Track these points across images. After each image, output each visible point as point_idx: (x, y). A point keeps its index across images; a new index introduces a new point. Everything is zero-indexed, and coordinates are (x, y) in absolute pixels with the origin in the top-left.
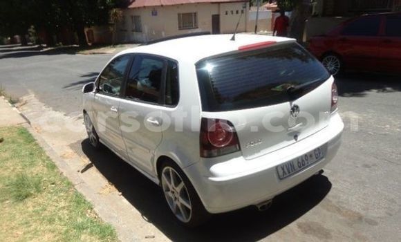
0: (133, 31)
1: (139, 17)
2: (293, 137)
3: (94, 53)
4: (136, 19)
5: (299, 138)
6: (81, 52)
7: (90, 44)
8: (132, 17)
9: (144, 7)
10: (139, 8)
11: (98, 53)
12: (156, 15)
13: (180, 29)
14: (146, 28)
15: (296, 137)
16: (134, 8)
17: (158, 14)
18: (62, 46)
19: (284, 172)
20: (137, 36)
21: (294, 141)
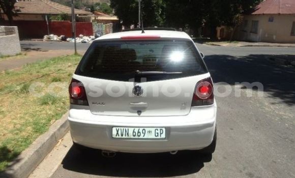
0: (251, 32)
1: (258, 21)
2: (136, 111)
3: (213, 45)
4: (256, 23)
5: (142, 114)
6: (206, 43)
7: (219, 38)
8: (253, 21)
9: (263, 14)
10: (259, 15)
11: (216, 45)
12: (272, 21)
13: (291, 35)
14: (260, 31)
15: (139, 112)
16: (255, 15)
17: (274, 21)
18: (201, 38)
19: (117, 133)
20: (253, 36)
21: (137, 114)
